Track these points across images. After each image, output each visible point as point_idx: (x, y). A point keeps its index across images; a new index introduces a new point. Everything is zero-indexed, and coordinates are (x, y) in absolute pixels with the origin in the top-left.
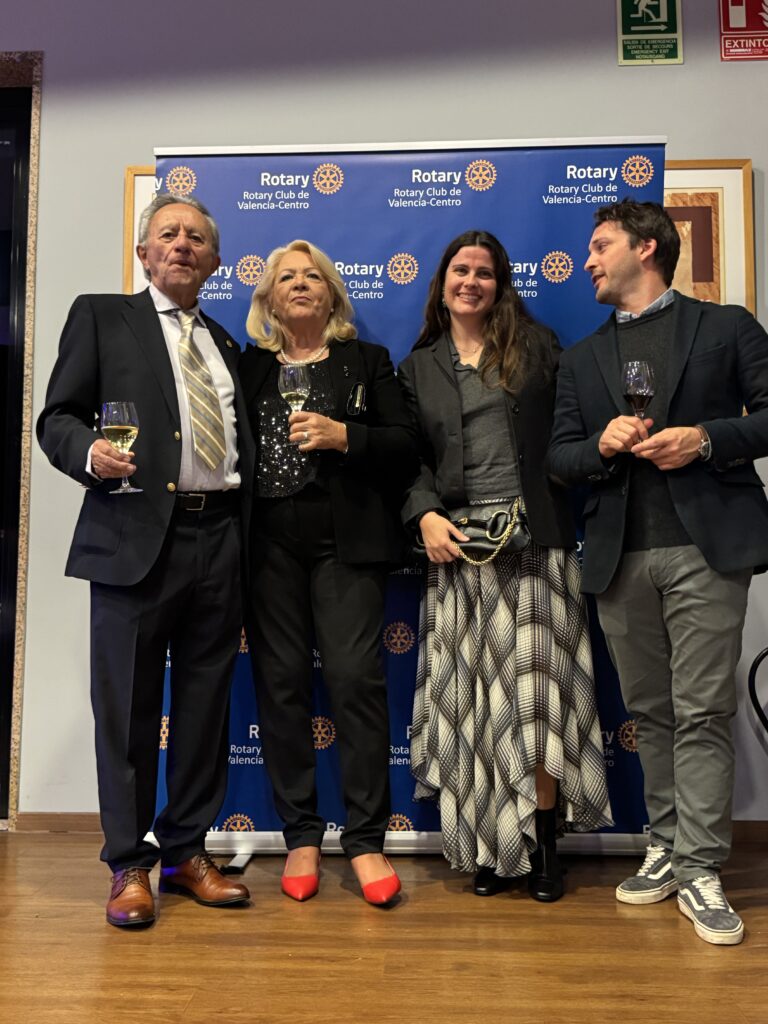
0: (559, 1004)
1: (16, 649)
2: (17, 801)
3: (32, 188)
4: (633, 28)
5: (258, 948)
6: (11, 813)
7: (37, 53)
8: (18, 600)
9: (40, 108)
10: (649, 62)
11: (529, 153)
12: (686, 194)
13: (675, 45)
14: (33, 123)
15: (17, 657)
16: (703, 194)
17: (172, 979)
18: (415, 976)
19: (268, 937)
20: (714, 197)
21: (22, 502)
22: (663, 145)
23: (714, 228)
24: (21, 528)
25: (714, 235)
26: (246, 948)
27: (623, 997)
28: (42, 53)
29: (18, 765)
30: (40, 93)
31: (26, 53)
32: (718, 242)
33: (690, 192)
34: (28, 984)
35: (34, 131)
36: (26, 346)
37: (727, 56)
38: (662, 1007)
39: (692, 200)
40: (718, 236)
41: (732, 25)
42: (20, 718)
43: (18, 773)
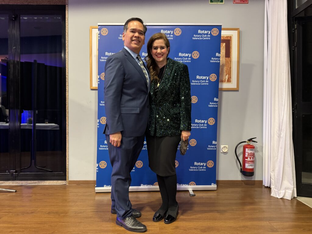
2: (68, 178)
3: (66, 31)
6: (67, 180)
9: (68, 11)
10: (216, 3)
11: (189, 27)
12: (224, 36)
14: (66, 14)
16: (228, 36)
20: (231, 37)
22: (221, 26)
30: (68, 7)
32: (231, 48)
35: (67, 16)
36: (66, 71)
37: (235, 2)
39: (225, 38)
40: (231, 46)
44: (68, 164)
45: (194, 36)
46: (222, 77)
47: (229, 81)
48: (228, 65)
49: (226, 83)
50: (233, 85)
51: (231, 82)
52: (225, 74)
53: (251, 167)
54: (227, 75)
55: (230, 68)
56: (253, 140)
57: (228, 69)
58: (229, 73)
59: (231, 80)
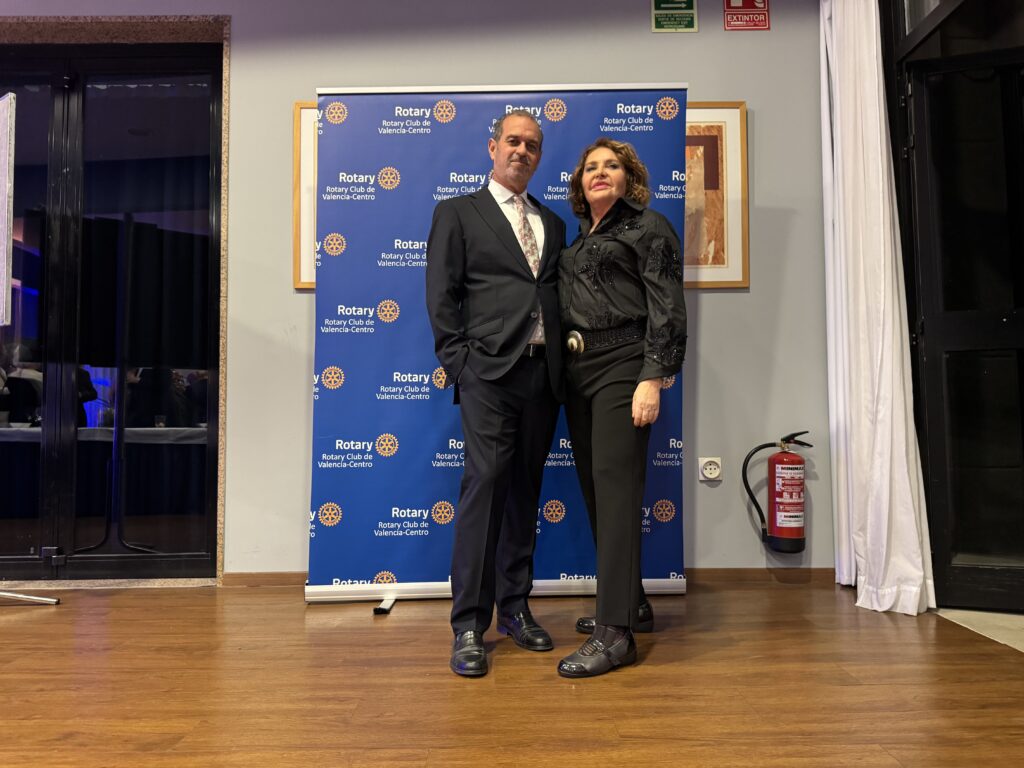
0: (622, 703)
1: (220, 456)
2: (223, 565)
3: (224, 117)
4: (663, 6)
5: (403, 668)
6: (219, 573)
7: (226, 16)
8: (220, 420)
9: (229, 58)
10: (673, 30)
11: (591, 94)
12: (700, 127)
13: (692, 18)
14: (224, 68)
15: (220, 461)
16: (712, 127)
17: (342, 693)
18: (517, 686)
19: (409, 660)
20: (719, 129)
21: (221, 349)
22: (685, 90)
23: (719, 151)
24: (221, 368)
25: (720, 156)
26: (394, 668)
27: (666, 696)
28: (230, 17)
29: (223, 539)
30: (229, 46)
31: (218, 16)
32: (722, 161)
33: (703, 125)
34: (235, 700)
35: (225, 74)
36: (222, 234)
37: (729, 27)
38: (694, 703)
39: (704, 130)
40: (722, 156)
41: (733, 5)
42: (224, 505)
43: (223, 545)
44: (224, 523)
45: (606, 120)
46: (698, 247)
47: (718, 259)
48: (715, 213)
49: (709, 266)
50: (732, 272)
51: (723, 263)
52: (706, 238)
53: (794, 524)
54: (713, 243)
55: (722, 221)
56: (797, 438)
57: (713, 225)
58: (719, 237)
59: (725, 257)
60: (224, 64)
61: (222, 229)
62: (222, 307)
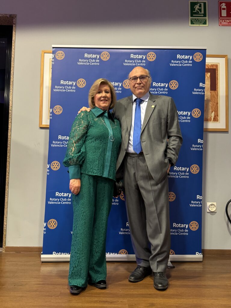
1: (6, 196)
2: (5, 243)
3: (12, 56)
4: (194, 15)
6: (3, 246)
7: (15, 15)
8: (6, 182)
9: (15, 32)
10: (198, 25)
11: (166, 50)
13: (206, 21)
14: (13, 36)
15: (6, 199)
16: (213, 65)
20: (217, 66)
21: (8, 152)
22: (206, 50)
23: (217, 75)
24: (8, 159)
25: (217, 77)
29: (6, 232)
30: (15, 27)
31: (11, 15)
32: (218, 79)
35: (13, 38)
36: (10, 104)
37: (221, 25)
39: (210, 66)
41: (222, 16)
42: (7, 218)
43: (6, 234)
44: (6, 225)
45: (172, 61)
46: (207, 114)
47: (216, 119)
48: (214, 100)
49: (212, 122)
50: (221, 124)
51: (218, 121)
52: (210, 111)
54: (214, 112)
55: (218, 103)
57: (214, 105)
58: (216, 110)
59: (219, 118)
60: (13, 34)
61: (10, 102)
62: (9, 134)
